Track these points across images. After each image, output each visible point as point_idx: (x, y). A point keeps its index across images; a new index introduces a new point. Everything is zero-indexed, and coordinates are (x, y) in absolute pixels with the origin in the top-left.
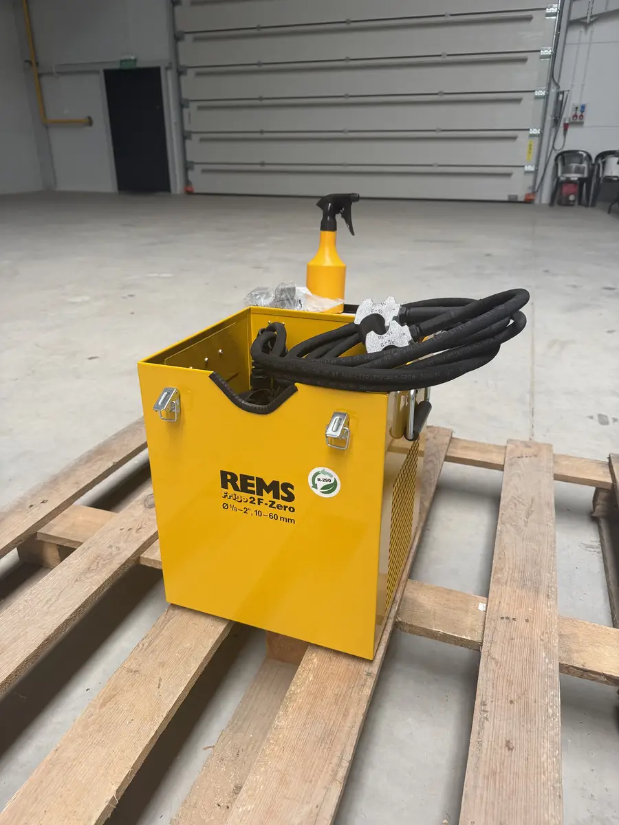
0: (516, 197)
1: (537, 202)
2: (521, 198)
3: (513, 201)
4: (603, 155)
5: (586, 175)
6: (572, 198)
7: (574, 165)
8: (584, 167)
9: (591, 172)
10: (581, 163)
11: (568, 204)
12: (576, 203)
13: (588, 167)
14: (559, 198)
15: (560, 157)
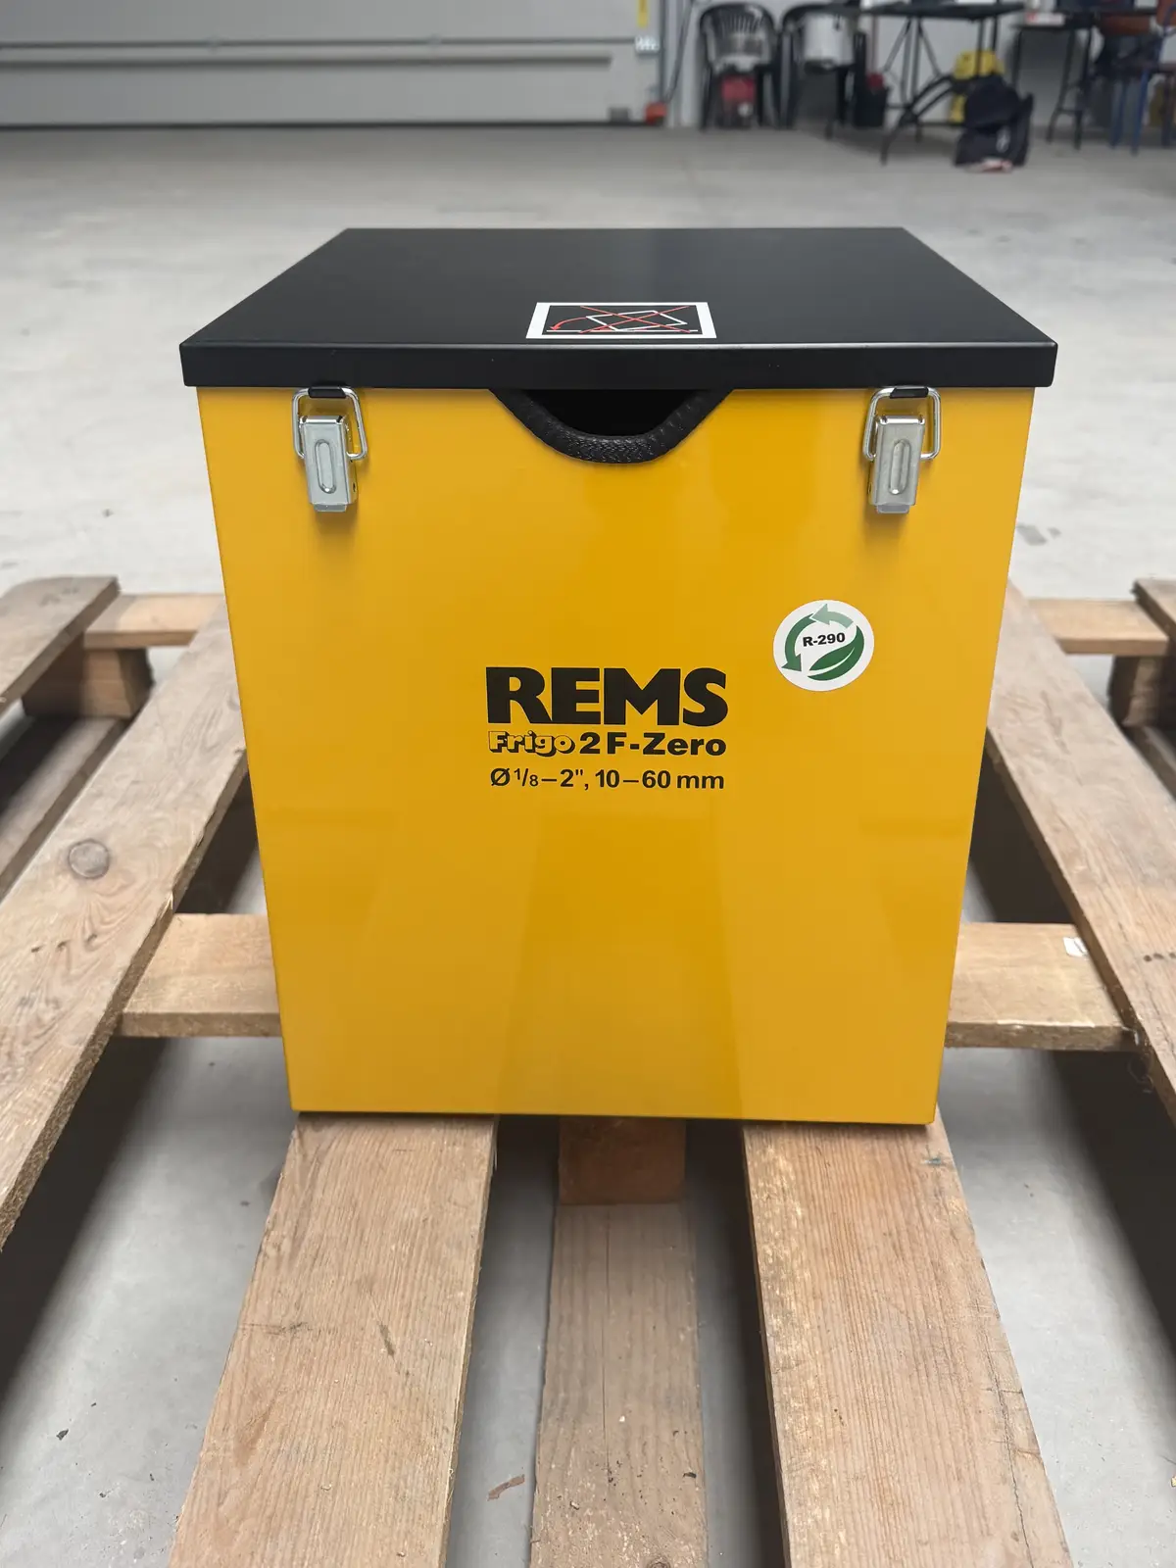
0: (626, 112)
1: (671, 122)
2: (637, 114)
3: (619, 122)
4: (796, 14)
5: (765, 58)
6: (745, 109)
7: (740, 37)
8: (760, 42)
9: (777, 51)
10: (753, 29)
11: (738, 123)
12: (755, 121)
13: (769, 38)
14: (716, 114)
15: (709, 20)
